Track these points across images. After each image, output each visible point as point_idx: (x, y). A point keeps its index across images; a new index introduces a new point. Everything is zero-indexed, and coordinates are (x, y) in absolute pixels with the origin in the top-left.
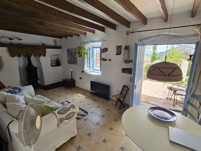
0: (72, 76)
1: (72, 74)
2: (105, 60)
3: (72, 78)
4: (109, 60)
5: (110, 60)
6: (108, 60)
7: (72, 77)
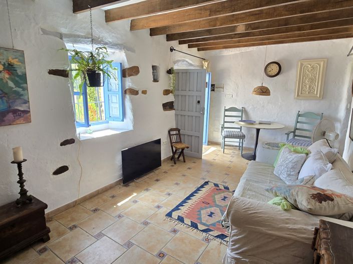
0: (21, 182)
1: (20, 174)
2: (134, 92)
3: (23, 192)
4: (142, 93)
5: (144, 92)
6: (140, 92)
7: (22, 186)
